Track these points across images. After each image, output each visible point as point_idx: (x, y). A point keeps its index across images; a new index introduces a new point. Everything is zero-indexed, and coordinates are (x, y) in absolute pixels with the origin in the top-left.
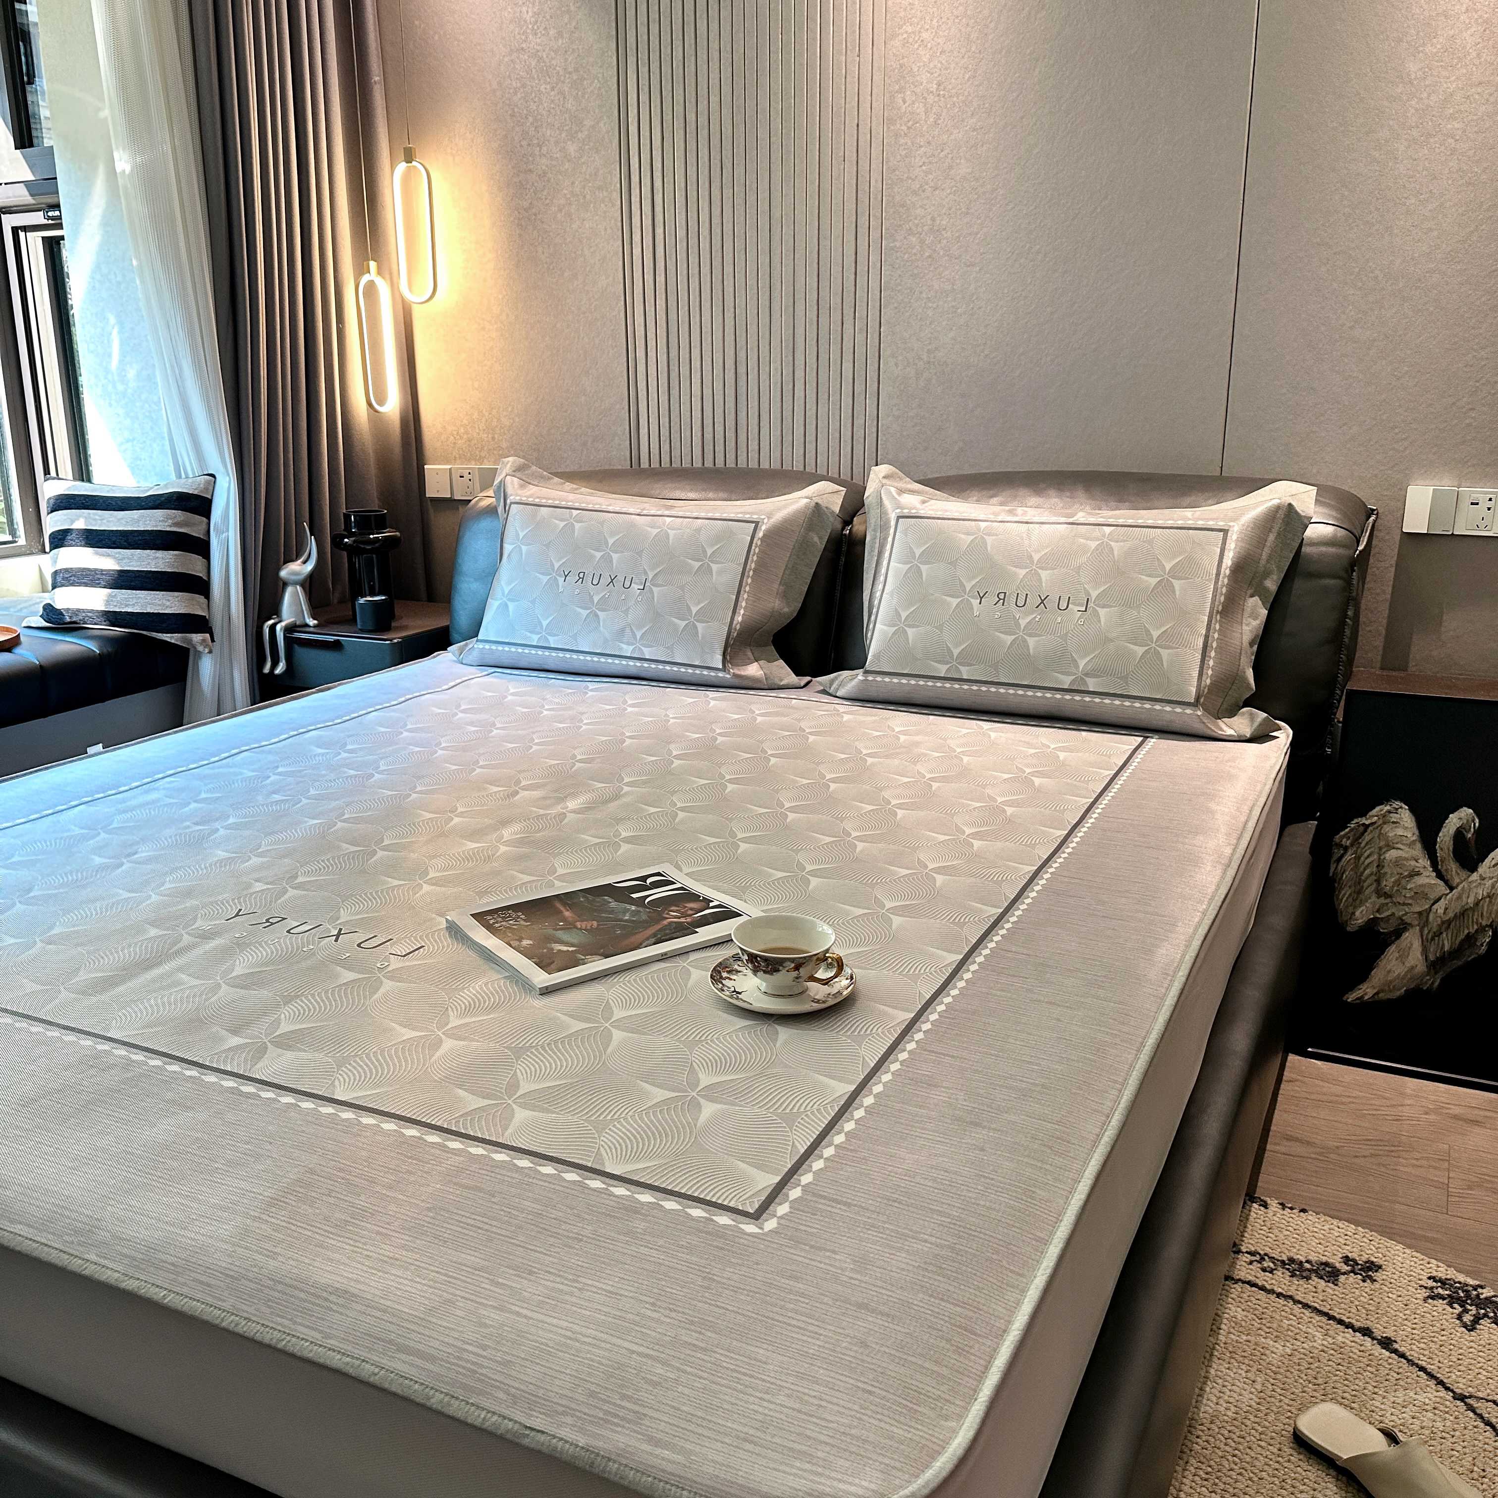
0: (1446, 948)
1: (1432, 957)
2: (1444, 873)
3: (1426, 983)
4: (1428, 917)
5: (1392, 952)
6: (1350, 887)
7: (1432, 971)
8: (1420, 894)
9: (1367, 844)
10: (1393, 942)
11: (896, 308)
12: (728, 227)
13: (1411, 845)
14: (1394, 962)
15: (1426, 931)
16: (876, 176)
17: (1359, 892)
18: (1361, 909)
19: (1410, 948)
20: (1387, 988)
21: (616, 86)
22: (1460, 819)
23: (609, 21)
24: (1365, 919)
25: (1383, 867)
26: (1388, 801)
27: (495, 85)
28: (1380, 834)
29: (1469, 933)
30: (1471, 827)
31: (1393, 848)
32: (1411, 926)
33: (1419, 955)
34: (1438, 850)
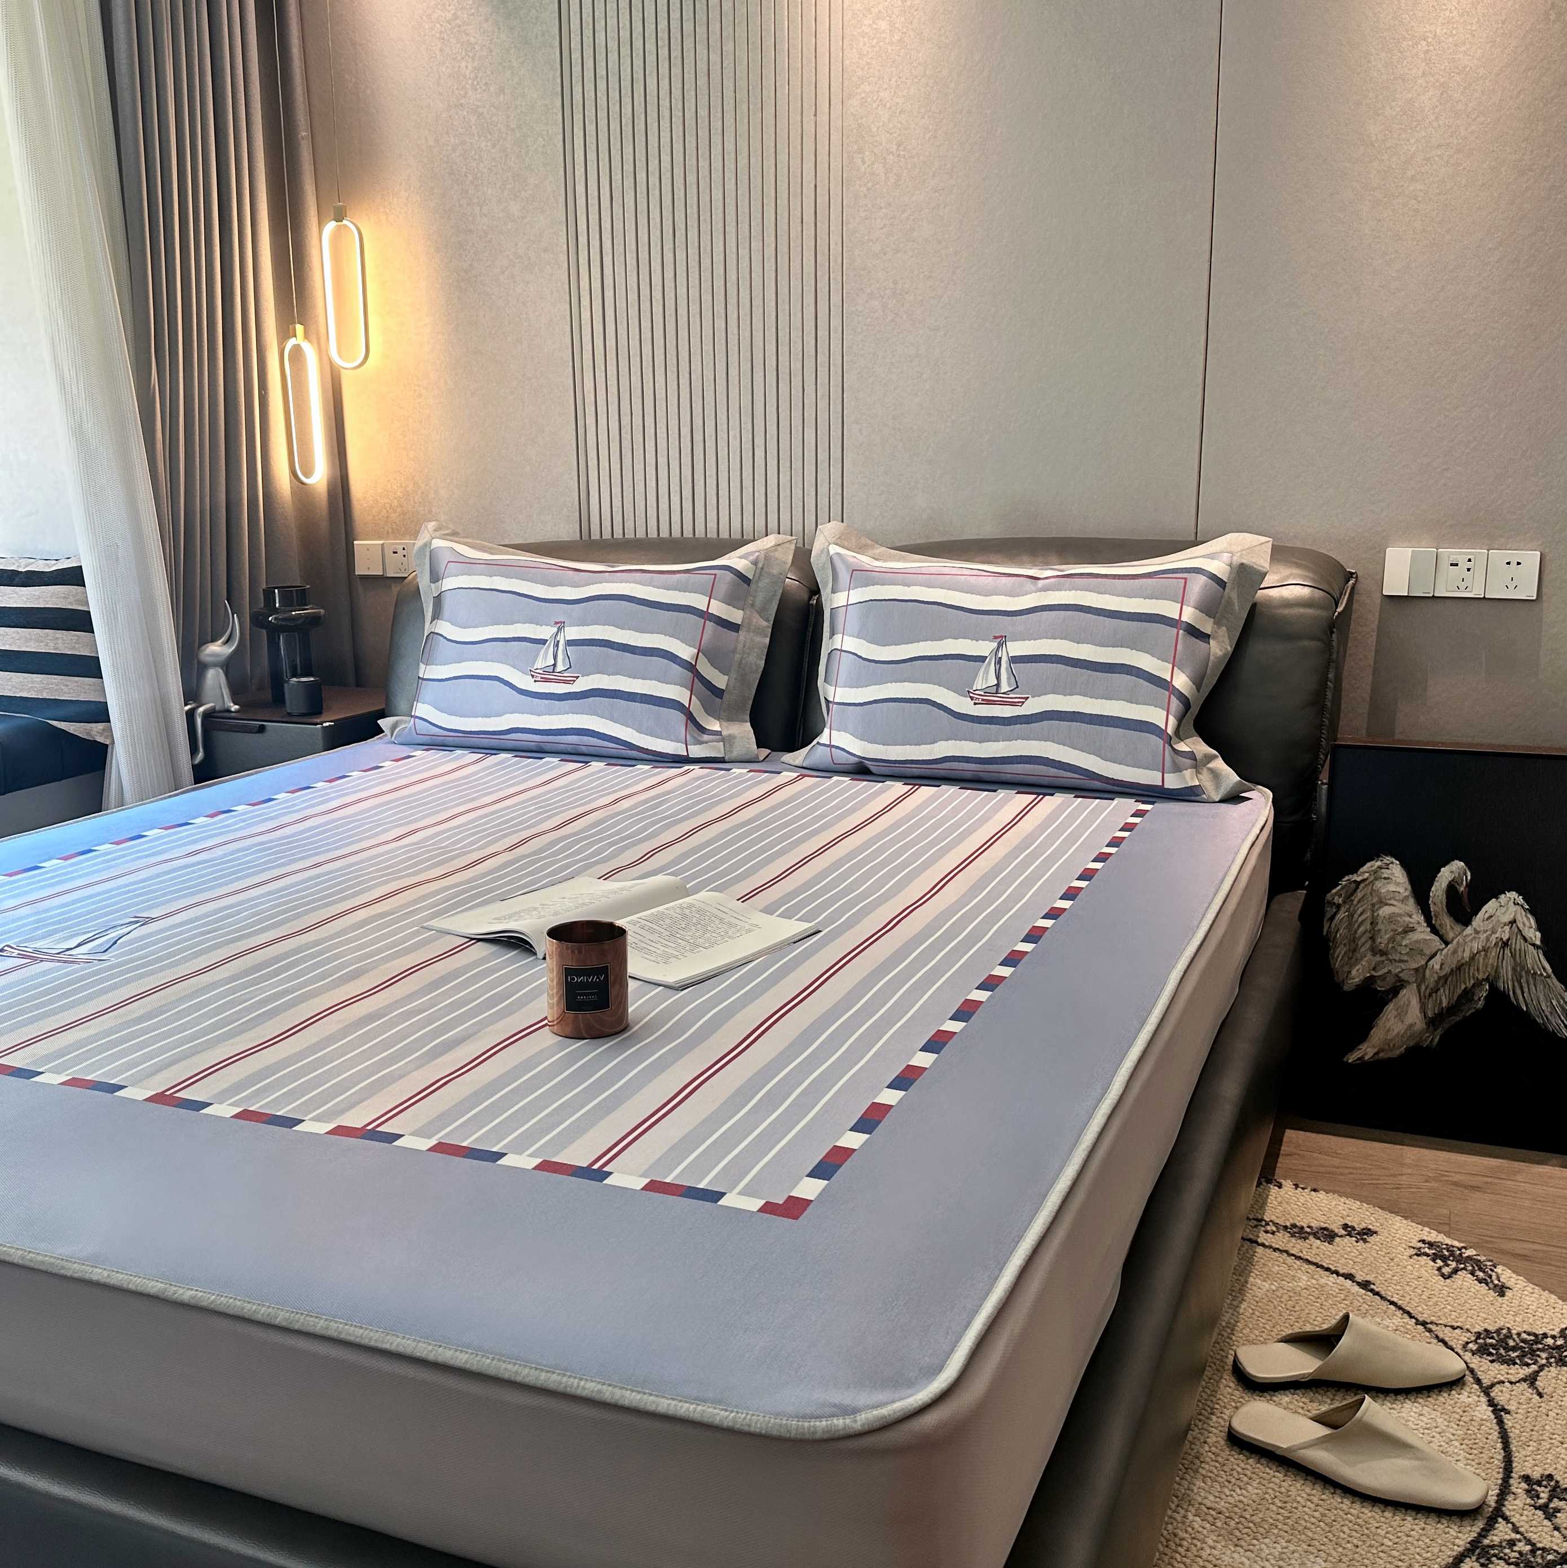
0: (1444, 1004)
1: (1430, 1014)
2: (1437, 926)
3: (1426, 1040)
4: (1424, 975)
5: (1390, 1010)
6: (1345, 945)
7: (1431, 1028)
8: (1415, 950)
9: (1359, 902)
10: (1391, 1001)
11: (859, 373)
12: (682, 291)
13: (1404, 900)
14: (1392, 1021)
15: (1424, 988)
16: (835, 238)
17: (1354, 951)
18: (1357, 968)
19: (1408, 1005)
20: (1387, 1047)
21: (561, 143)
22: (1452, 872)
23: (554, 78)
24: (1362, 977)
25: (1377, 924)
26: (1378, 856)
27: (431, 143)
28: (1373, 890)
29: (1466, 988)
30: (1462, 880)
31: (1387, 904)
32: (1410, 984)
33: (1418, 1012)
34: (1432, 905)
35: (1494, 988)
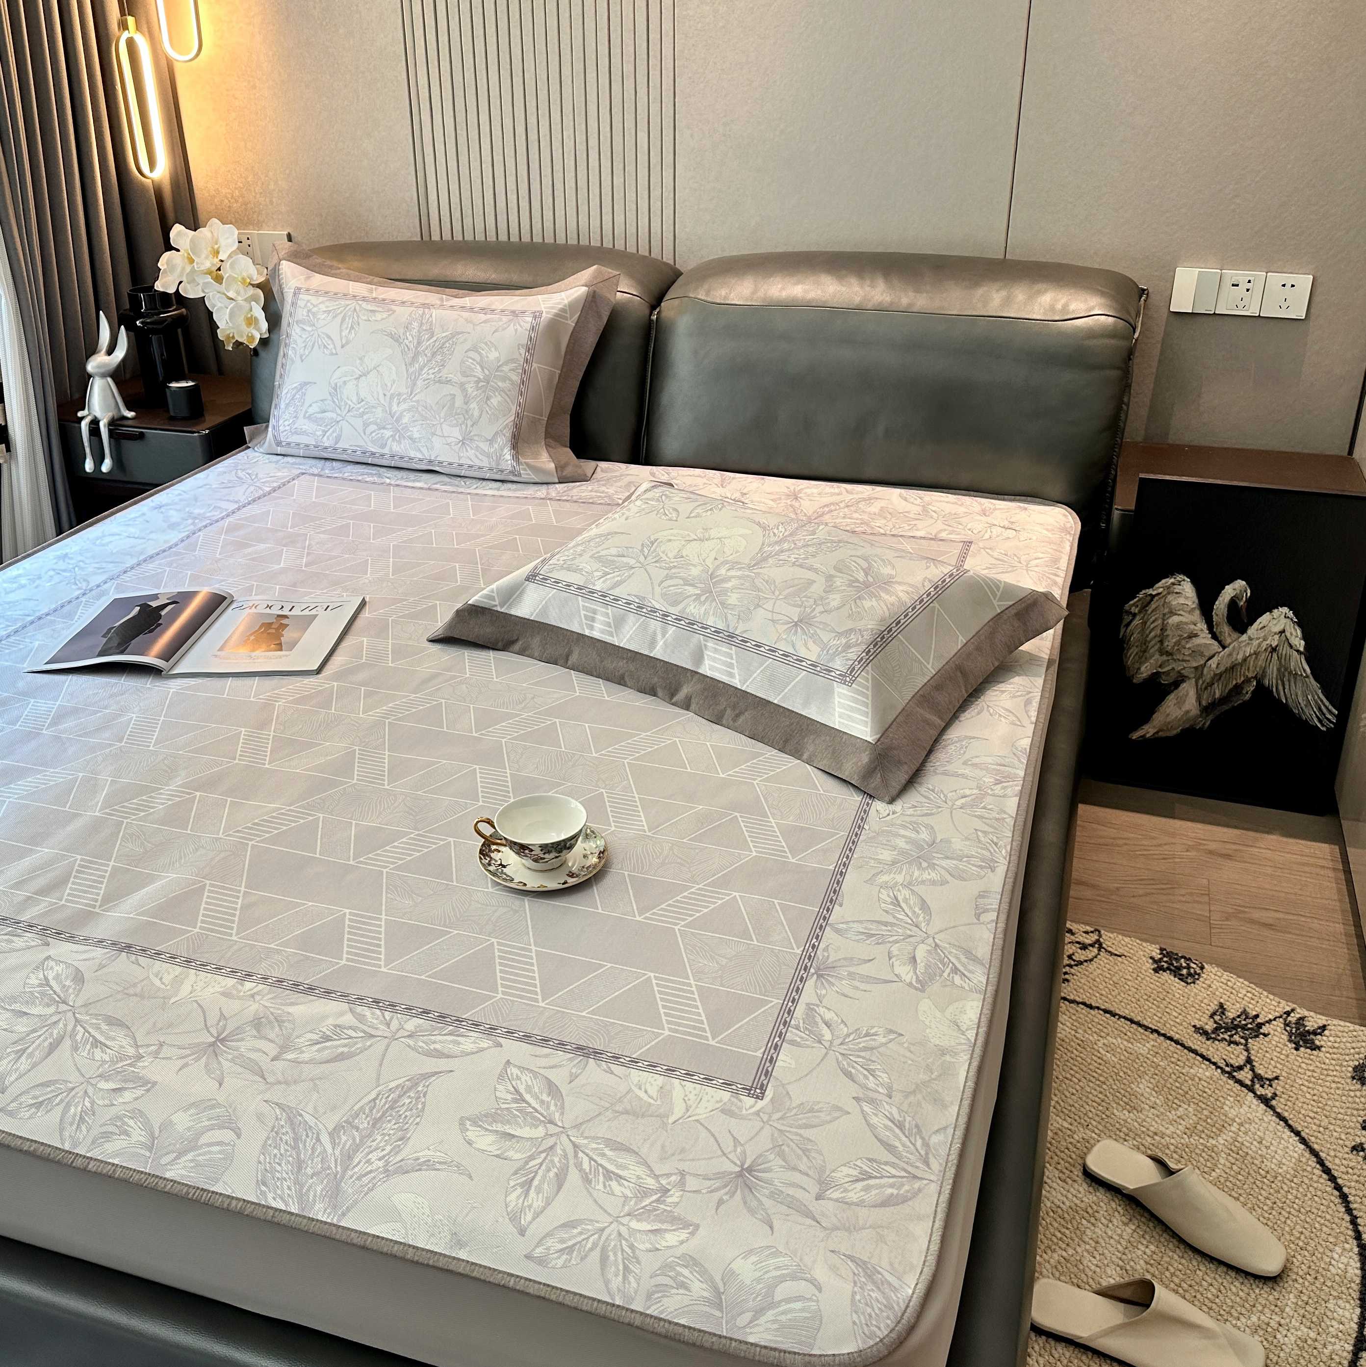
0: (1217, 695)
1: (1204, 703)
2: (1218, 633)
3: (1200, 723)
4: (1203, 671)
5: (1170, 700)
6: (1136, 648)
7: (1204, 715)
8: (1194, 653)
9: (1153, 611)
10: (1172, 691)
13: (1191, 611)
14: (1173, 707)
15: (1201, 683)
18: (1147, 665)
19: (1187, 695)
20: (1166, 728)
22: (1234, 589)
24: (1149, 673)
25: (1167, 630)
28: (1165, 602)
29: (1237, 683)
30: (1243, 596)
31: (1176, 614)
32: (1189, 678)
33: (1194, 701)
34: (1214, 616)
35: (1260, 685)
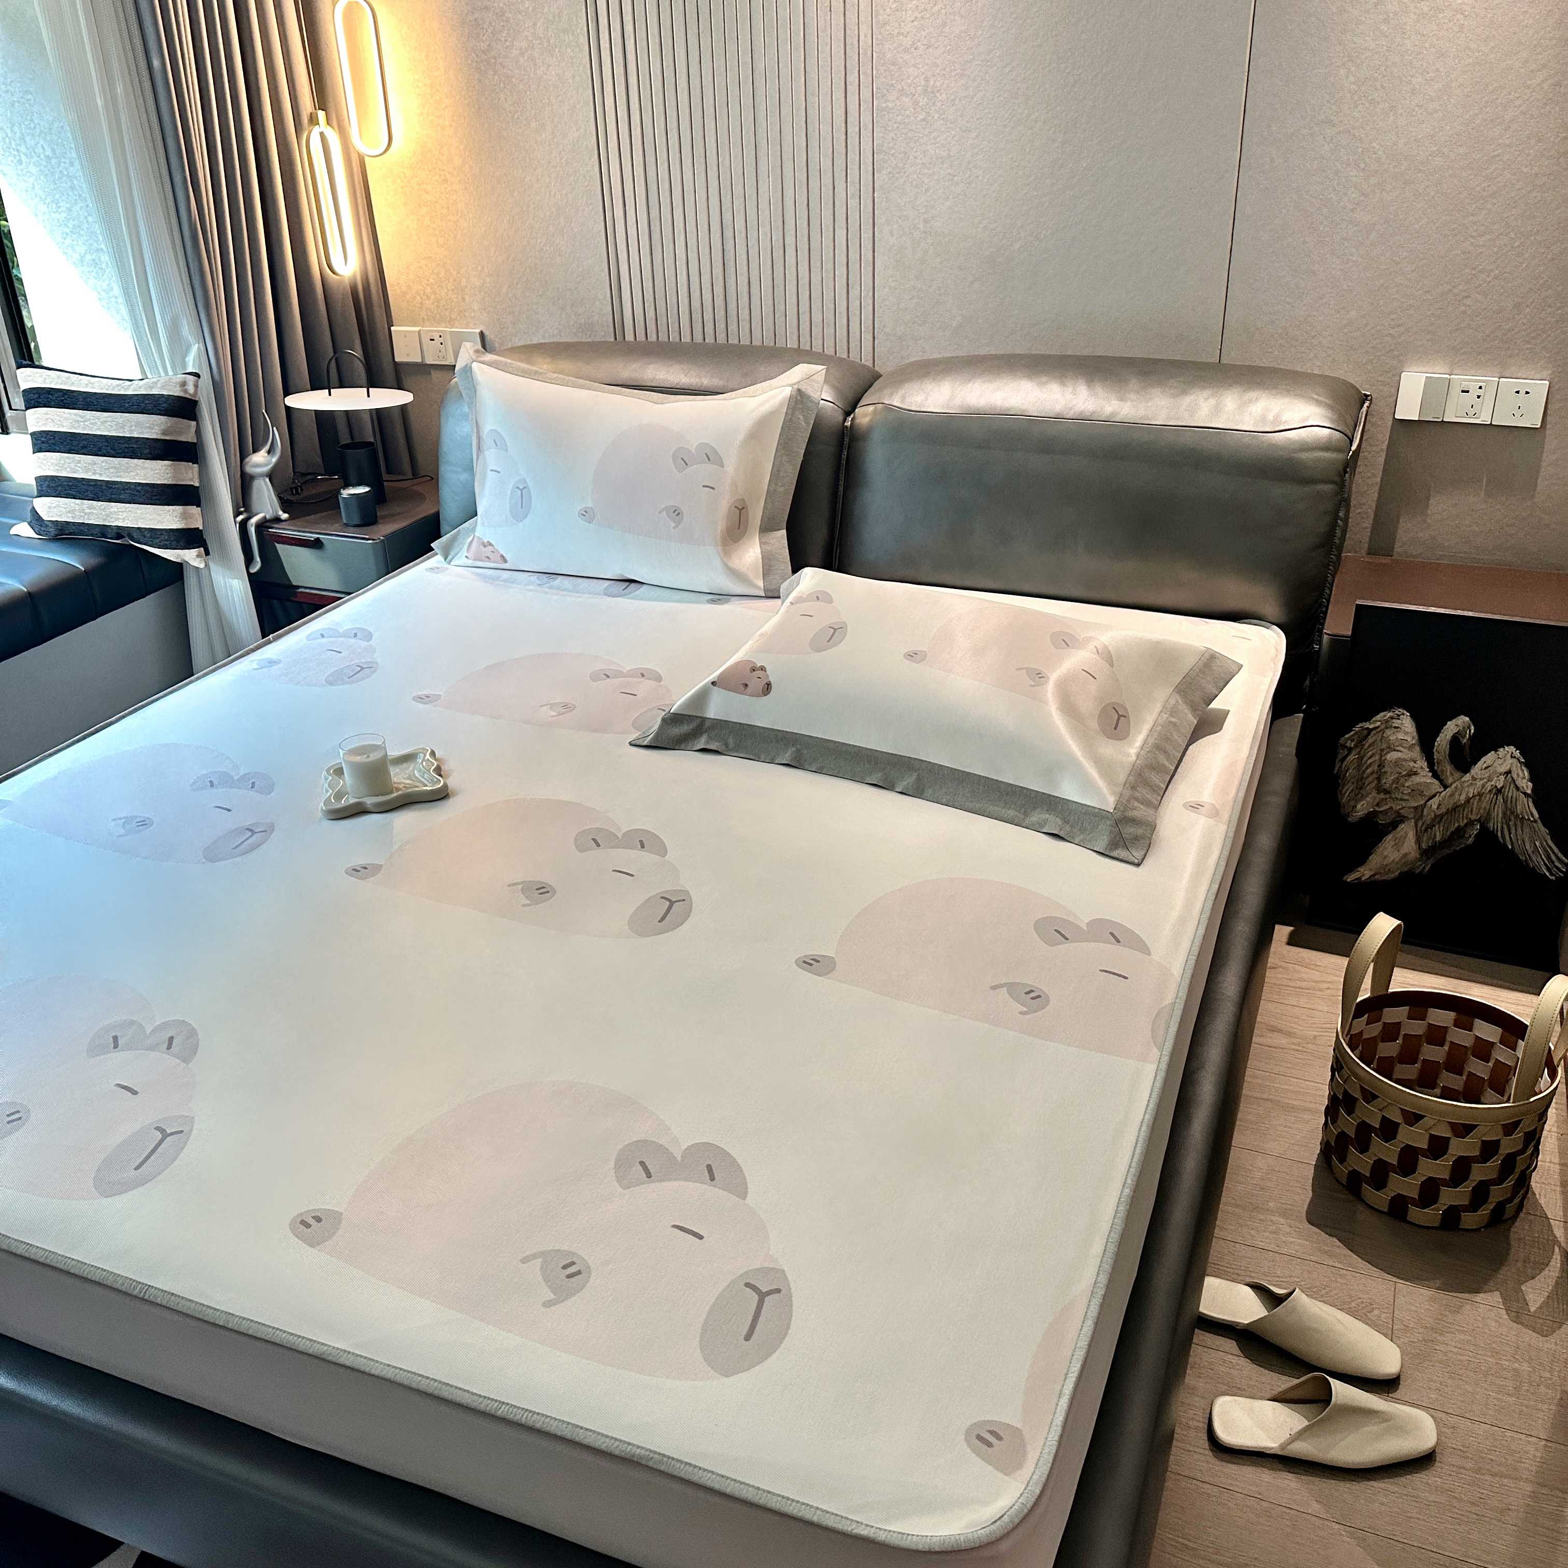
0: (1438, 838)
1: (1424, 846)
2: (1440, 773)
3: (1418, 867)
4: (1422, 811)
5: (1387, 841)
6: (1352, 784)
7: (1424, 858)
8: (1416, 791)
9: (1369, 746)
10: (1390, 833)
11: (889, 173)
13: (1411, 748)
14: (1390, 849)
15: (1420, 823)
17: (1361, 789)
18: (1362, 803)
19: (1405, 837)
20: (1382, 871)
22: (1457, 725)
24: (1365, 812)
25: (1384, 767)
26: (1391, 707)
28: (1383, 737)
29: (1459, 826)
30: (1466, 733)
31: (1395, 750)
32: (1407, 818)
33: (1413, 844)
34: (1435, 753)
35: (1484, 829)
